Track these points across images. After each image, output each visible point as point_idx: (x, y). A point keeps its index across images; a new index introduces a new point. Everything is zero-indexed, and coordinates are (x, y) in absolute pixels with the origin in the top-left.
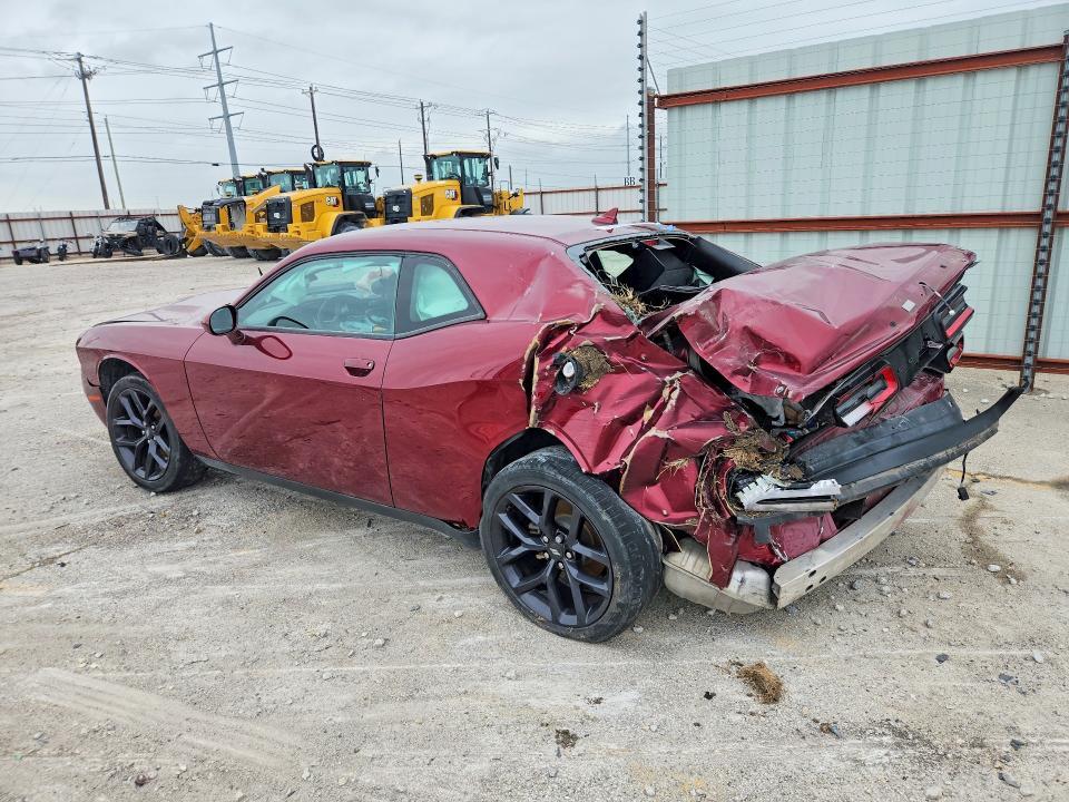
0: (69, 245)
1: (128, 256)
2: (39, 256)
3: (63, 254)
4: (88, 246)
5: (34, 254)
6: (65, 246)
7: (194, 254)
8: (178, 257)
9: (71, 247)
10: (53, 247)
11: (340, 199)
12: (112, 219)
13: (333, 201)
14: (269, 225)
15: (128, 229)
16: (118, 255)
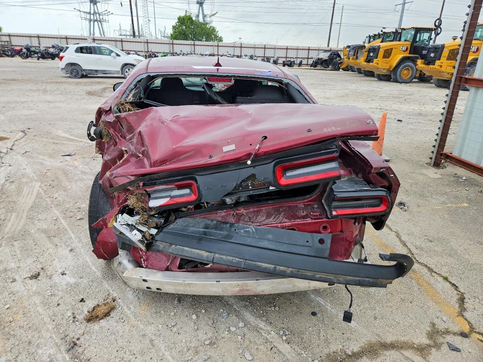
0: (303, 61)
1: (322, 68)
2: (291, 64)
3: (300, 64)
4: (311, 62)
5: (289, 63)
6: (301, 61)
7: (344, 70)
8: (336, 70)
9: (304, 62)
10: (298, 61)
11: (409, 48)
12: (321, 51)
13: (404, 49)
14: (367, 59)
15: (325, 56)
16: (319, 67)
